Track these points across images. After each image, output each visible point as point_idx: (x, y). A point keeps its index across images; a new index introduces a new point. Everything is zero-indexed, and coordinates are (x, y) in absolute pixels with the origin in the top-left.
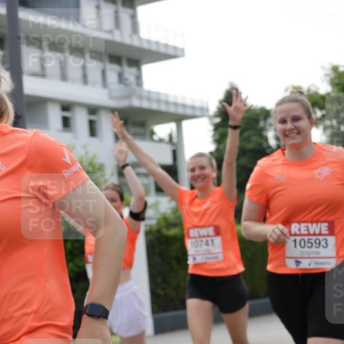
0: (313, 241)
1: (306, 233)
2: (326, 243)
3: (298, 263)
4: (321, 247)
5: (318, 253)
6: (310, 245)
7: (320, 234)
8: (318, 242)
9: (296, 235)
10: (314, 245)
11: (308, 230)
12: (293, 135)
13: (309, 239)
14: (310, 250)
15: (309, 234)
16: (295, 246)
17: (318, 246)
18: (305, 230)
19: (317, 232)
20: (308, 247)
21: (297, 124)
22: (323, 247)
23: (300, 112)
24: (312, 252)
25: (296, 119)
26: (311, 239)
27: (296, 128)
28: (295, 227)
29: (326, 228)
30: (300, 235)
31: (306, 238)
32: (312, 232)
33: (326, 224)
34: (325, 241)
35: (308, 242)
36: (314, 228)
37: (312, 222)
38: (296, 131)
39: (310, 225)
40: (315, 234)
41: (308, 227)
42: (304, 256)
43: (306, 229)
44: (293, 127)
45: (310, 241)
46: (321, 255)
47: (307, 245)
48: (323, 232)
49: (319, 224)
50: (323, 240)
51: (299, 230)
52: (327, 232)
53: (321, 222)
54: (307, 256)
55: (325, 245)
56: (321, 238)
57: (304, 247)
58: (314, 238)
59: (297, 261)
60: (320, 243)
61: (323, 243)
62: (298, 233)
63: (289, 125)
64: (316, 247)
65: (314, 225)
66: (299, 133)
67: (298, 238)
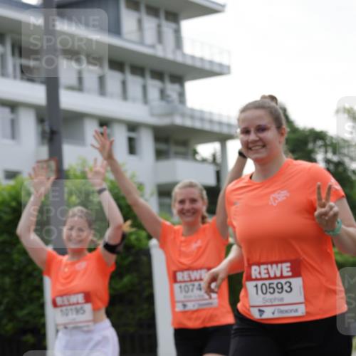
0: (274, 286)
1: (267, 276)
2: (290, 287)
3: (261, 312)
4: (284, 292)
5: (282, 299)
6: (272, 290)
7: (282, 277)
8: (280, 286)
9: (256, 279)
10: (276, 290)
11: (268, 273)
12: (257, 148)
13: (270, 284)
14: (273, 296)
15: (270, 278)
16: (257, 293)
17: (280, 291)
18: (265, 274)
19: (278, 274)
20: (270, 293)
21: (262, 135)
22: (286, 291)
23: (266, 120)
24: (275, 299)
25: (261, 129)
26: (273, 284)
27: (261, 140)
28: (255, 270)
29: (289, 269)
30: (261, 279)
31: (267, 282)
32: (272, 275)
33: (288, 264)
34: (288, 284)
35: (270, 288)
36: (274, 270)
37: (272, 263)
38: (260, 143)
39: (269, 266)
40: (275, 278)
41: (267, 269)
42: (267, 304)
43: (266, 271)
44: (257, 139)
45: (271, 286)
46: (285, 302)
47: (269, 290)
48: (285, 274)
49: (279, 265)
50: (286, 283)
51: (260, 273)
52: (290, 274)
53: (282, 262)
54: (270, 304)
55: (289, 290)
56: (283, 281)
57: (266, 293)
58: (275, 282)
59: (260, 311)
60: (282, 288)
61: (286, 287)
62: (258, 277)
63: (252, 137)
64: (279, 292)
65: (274, 266)
66: (264, 146)
67: (260, 283)
